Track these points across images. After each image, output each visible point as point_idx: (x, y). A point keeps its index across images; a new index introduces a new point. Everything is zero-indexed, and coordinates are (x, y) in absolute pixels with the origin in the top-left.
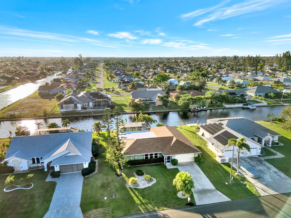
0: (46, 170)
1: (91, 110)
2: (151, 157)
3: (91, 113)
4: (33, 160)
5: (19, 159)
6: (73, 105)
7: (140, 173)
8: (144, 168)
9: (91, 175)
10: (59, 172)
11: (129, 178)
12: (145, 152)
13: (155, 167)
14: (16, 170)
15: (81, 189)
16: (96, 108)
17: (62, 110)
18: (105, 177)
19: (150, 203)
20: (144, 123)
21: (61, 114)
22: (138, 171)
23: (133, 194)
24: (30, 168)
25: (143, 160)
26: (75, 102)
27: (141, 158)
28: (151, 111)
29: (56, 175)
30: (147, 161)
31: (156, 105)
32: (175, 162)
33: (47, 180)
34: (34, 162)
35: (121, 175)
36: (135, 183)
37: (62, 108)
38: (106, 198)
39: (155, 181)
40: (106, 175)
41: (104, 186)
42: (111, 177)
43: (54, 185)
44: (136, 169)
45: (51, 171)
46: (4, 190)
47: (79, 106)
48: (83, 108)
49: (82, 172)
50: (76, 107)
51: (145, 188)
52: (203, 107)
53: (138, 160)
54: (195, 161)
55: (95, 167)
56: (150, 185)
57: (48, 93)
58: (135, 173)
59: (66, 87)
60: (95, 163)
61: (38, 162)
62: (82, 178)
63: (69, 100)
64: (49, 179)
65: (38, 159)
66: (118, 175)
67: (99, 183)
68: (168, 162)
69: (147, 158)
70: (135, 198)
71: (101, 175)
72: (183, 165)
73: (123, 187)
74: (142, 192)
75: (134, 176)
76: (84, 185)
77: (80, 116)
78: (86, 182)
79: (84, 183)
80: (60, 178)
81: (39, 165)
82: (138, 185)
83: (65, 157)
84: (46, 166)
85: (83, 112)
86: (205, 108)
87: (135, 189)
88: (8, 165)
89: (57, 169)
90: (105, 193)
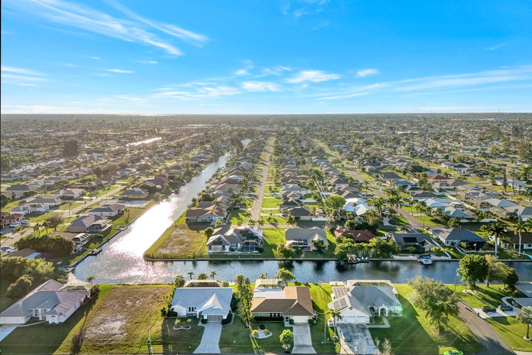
0: (198, 317)
1: (239, 252)
2: (275, 316)
3: (237, 256)
4: (190, 308)
5: (181, 307)
6: (221, 246)
7: (262, 328)
8: (266, 324)
9: (227, 325)
10: (206, 320)
11: (253, 330)
12: (270, 311)
13: (275, 324)
14: (178, 315)
15: (220, 334)
16: (244, 251)
17: (210, 251)
18: (237, 327)
19: (262, 349)
20: (281, 280)
21: (209, 257)
22: (261, 326)
23: (253, 342)
24: (187, 314)
25: (268, 317)
26: (223, 242)
27: (267, 316)
28: (302, 259)
29: (204, 321)
30: (270, 319)
31: (311, 250)
32: (291, 322)
33: (199, 325)
34: (190, 310)
35: (248, 327)
36: (256, 334)
37: (210, 248)
38: (235, 342)
39: (271, 334)
40: (239, 326)
41: (235, 334)
42: (242, 328)
43: (203, 328)
44: (260, 324)
45: (201, 318)
46: (174, 328)
47: (227, 247)
48: (232, 250)
49: (222, 322)
50: (224, 248)
51: (263, 339)
52: (364, 258)
53: (263, 317)
54: (309, 323)
55: (231, 319)
56: (266, 337)
57: (196, 220)
58: (259, 327)
59: (216, 213)
60: (232, 315)
61: (193, 310)
62: (221, 326)
63: (217, 240)
64: (200, 324)
65: (193, 308)
66: (246, 327)
67: (232, 331)
68: (287, 321)
69: (271, 316)
70: (253, 344)
71: (234, 325)
72: (298, 325)
73: (248, 336)
74: (260, 341)
75: (257, 329)
76: (223, 331)
77: (228, 260)
78: (224, 329)
79: (222, 330)
80: (208, 324)
81: (193, 313)
82: (258, 336)
83: (211, 309)
84: (198, 315)
85: (230, 255)
86: (367, 258)
87: (255, 338)
88: (174, 311)
89: (205, 318)
90: (235, 338)
